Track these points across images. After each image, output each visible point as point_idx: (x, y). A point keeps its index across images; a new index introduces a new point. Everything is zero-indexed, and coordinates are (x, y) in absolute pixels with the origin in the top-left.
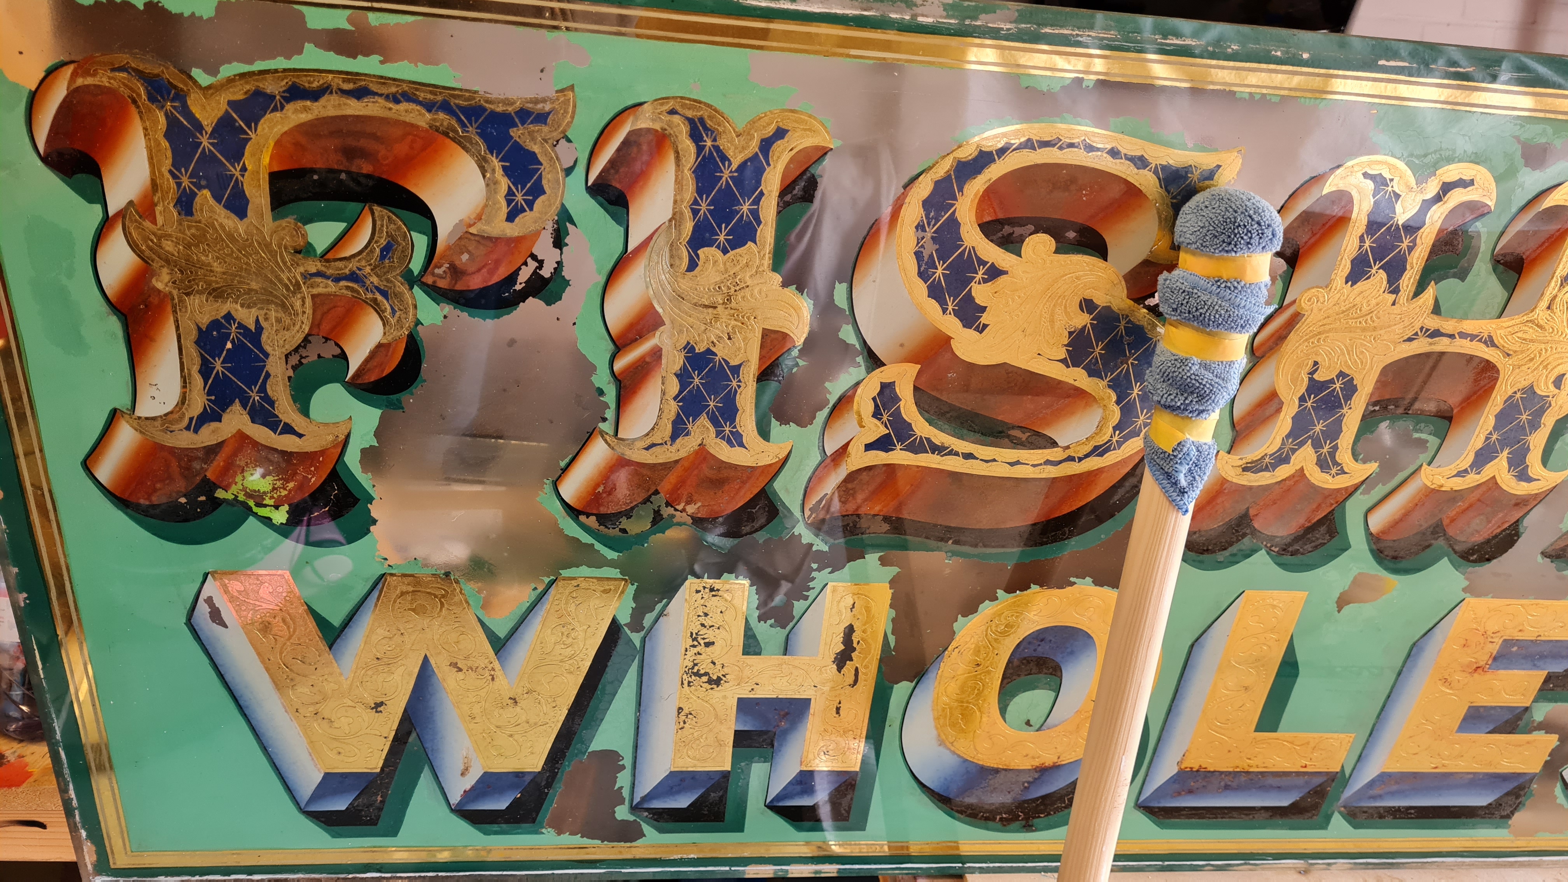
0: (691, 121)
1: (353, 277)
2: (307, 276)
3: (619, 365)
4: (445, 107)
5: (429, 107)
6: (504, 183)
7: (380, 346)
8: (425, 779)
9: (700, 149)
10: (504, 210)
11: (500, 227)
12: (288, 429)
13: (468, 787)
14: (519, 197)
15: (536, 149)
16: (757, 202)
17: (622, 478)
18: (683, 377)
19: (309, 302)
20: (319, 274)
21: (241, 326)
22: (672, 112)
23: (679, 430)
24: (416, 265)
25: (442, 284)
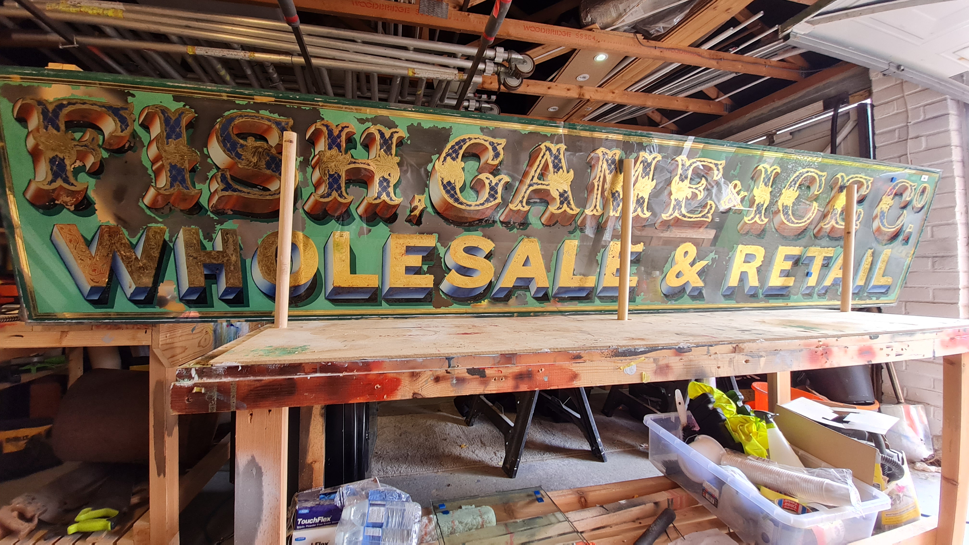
0: (161, 110)
1: (85, 146)
2: (75, 145)
3: (154, 168)
4: (104, 106)
5: (100, 106)
6: (119, 124)
7: (94, 163)
8: (119, 289)
9: (164, 116)
10: (120, 130)
11: (119, 134)
12: (72, 184)
13: (132, 292)
14: (123, 127)
15: (126, 116)
16: (180, 128)
17: (159, 198)
18: (170, 171)
19: (75, 152)
20: (77, 145)
21: (59, 158)
22: (157, 108)
23: (172, 186)
24: (101, 143)
25: (108, 147)
